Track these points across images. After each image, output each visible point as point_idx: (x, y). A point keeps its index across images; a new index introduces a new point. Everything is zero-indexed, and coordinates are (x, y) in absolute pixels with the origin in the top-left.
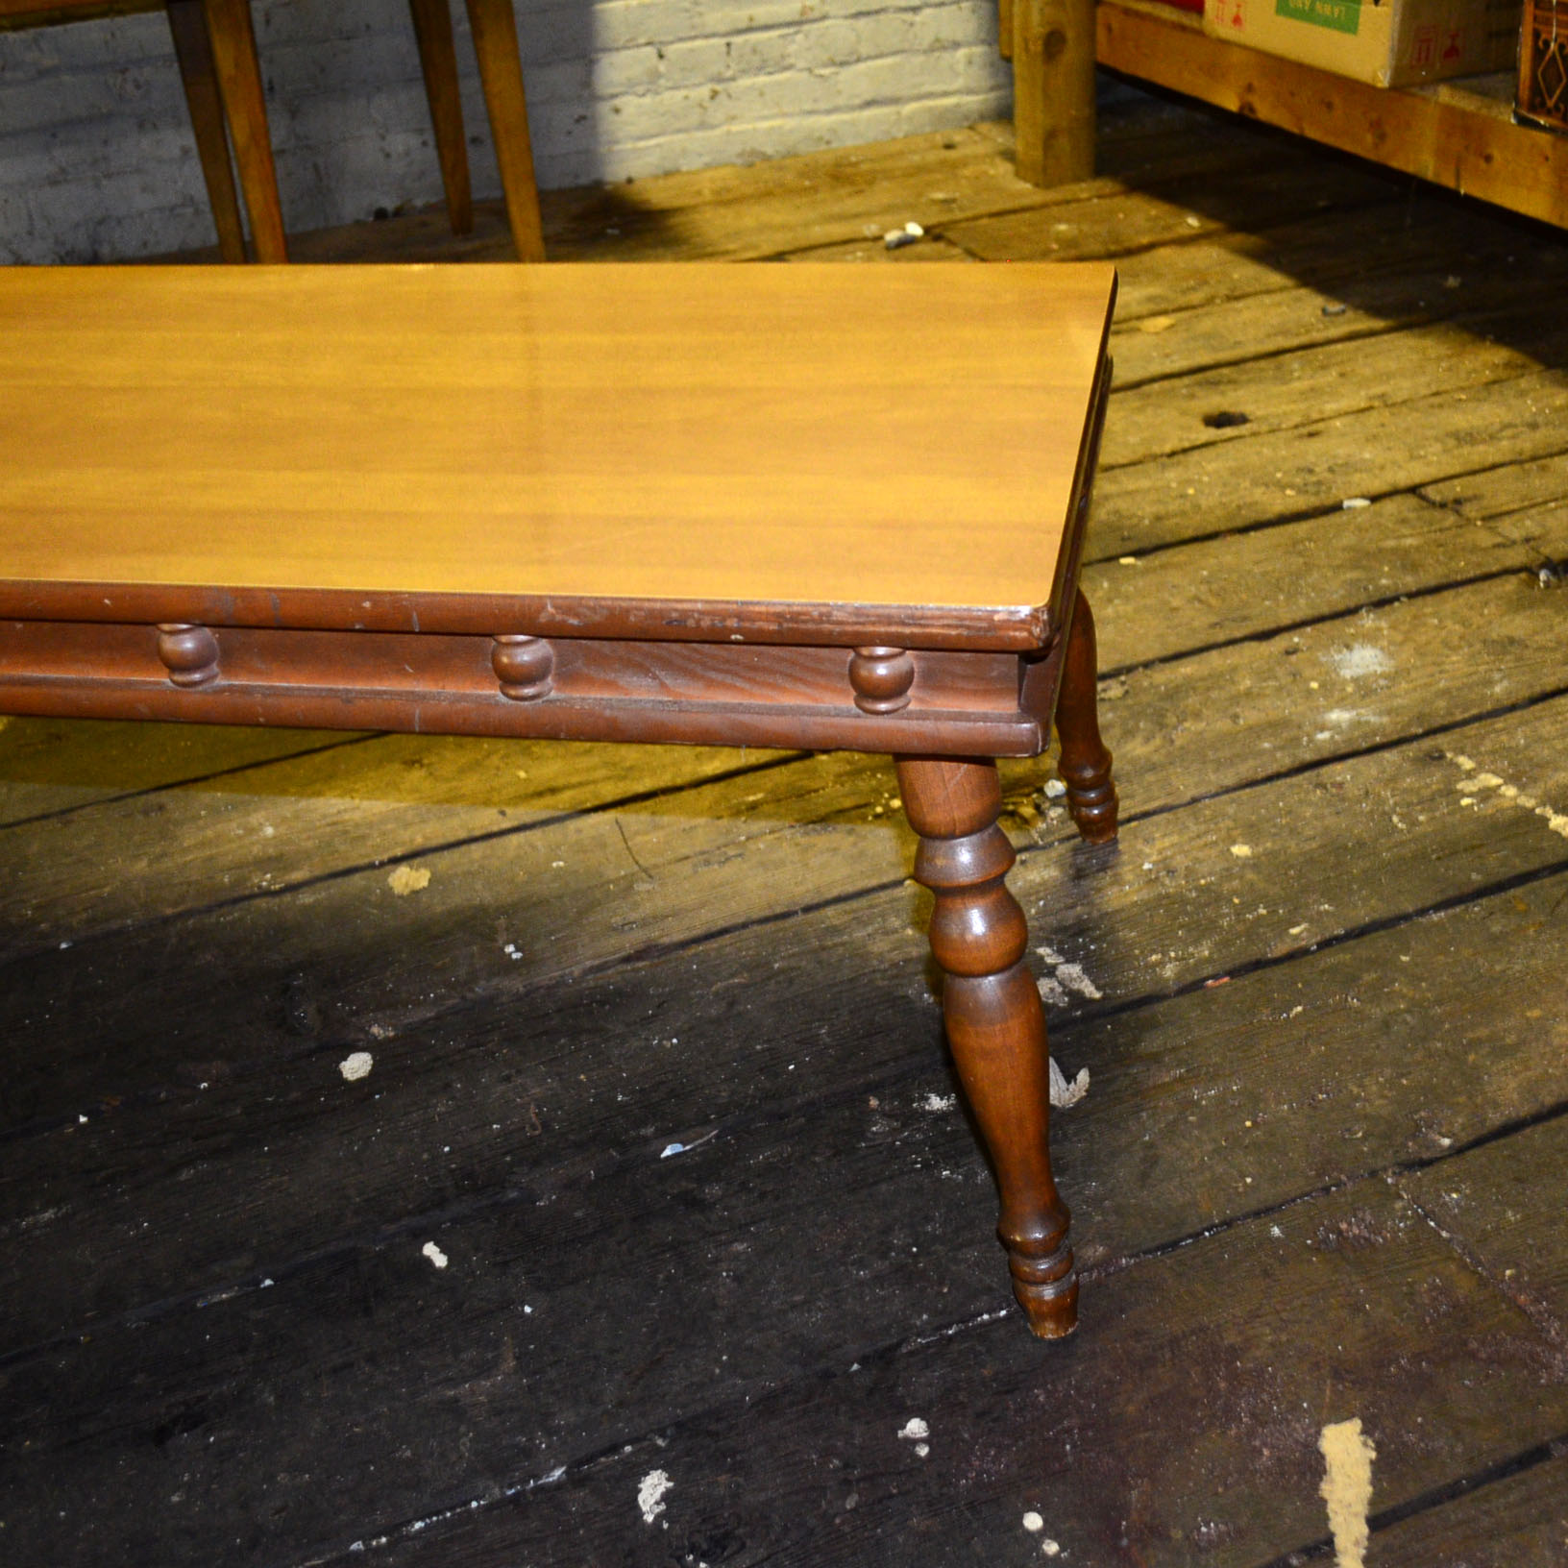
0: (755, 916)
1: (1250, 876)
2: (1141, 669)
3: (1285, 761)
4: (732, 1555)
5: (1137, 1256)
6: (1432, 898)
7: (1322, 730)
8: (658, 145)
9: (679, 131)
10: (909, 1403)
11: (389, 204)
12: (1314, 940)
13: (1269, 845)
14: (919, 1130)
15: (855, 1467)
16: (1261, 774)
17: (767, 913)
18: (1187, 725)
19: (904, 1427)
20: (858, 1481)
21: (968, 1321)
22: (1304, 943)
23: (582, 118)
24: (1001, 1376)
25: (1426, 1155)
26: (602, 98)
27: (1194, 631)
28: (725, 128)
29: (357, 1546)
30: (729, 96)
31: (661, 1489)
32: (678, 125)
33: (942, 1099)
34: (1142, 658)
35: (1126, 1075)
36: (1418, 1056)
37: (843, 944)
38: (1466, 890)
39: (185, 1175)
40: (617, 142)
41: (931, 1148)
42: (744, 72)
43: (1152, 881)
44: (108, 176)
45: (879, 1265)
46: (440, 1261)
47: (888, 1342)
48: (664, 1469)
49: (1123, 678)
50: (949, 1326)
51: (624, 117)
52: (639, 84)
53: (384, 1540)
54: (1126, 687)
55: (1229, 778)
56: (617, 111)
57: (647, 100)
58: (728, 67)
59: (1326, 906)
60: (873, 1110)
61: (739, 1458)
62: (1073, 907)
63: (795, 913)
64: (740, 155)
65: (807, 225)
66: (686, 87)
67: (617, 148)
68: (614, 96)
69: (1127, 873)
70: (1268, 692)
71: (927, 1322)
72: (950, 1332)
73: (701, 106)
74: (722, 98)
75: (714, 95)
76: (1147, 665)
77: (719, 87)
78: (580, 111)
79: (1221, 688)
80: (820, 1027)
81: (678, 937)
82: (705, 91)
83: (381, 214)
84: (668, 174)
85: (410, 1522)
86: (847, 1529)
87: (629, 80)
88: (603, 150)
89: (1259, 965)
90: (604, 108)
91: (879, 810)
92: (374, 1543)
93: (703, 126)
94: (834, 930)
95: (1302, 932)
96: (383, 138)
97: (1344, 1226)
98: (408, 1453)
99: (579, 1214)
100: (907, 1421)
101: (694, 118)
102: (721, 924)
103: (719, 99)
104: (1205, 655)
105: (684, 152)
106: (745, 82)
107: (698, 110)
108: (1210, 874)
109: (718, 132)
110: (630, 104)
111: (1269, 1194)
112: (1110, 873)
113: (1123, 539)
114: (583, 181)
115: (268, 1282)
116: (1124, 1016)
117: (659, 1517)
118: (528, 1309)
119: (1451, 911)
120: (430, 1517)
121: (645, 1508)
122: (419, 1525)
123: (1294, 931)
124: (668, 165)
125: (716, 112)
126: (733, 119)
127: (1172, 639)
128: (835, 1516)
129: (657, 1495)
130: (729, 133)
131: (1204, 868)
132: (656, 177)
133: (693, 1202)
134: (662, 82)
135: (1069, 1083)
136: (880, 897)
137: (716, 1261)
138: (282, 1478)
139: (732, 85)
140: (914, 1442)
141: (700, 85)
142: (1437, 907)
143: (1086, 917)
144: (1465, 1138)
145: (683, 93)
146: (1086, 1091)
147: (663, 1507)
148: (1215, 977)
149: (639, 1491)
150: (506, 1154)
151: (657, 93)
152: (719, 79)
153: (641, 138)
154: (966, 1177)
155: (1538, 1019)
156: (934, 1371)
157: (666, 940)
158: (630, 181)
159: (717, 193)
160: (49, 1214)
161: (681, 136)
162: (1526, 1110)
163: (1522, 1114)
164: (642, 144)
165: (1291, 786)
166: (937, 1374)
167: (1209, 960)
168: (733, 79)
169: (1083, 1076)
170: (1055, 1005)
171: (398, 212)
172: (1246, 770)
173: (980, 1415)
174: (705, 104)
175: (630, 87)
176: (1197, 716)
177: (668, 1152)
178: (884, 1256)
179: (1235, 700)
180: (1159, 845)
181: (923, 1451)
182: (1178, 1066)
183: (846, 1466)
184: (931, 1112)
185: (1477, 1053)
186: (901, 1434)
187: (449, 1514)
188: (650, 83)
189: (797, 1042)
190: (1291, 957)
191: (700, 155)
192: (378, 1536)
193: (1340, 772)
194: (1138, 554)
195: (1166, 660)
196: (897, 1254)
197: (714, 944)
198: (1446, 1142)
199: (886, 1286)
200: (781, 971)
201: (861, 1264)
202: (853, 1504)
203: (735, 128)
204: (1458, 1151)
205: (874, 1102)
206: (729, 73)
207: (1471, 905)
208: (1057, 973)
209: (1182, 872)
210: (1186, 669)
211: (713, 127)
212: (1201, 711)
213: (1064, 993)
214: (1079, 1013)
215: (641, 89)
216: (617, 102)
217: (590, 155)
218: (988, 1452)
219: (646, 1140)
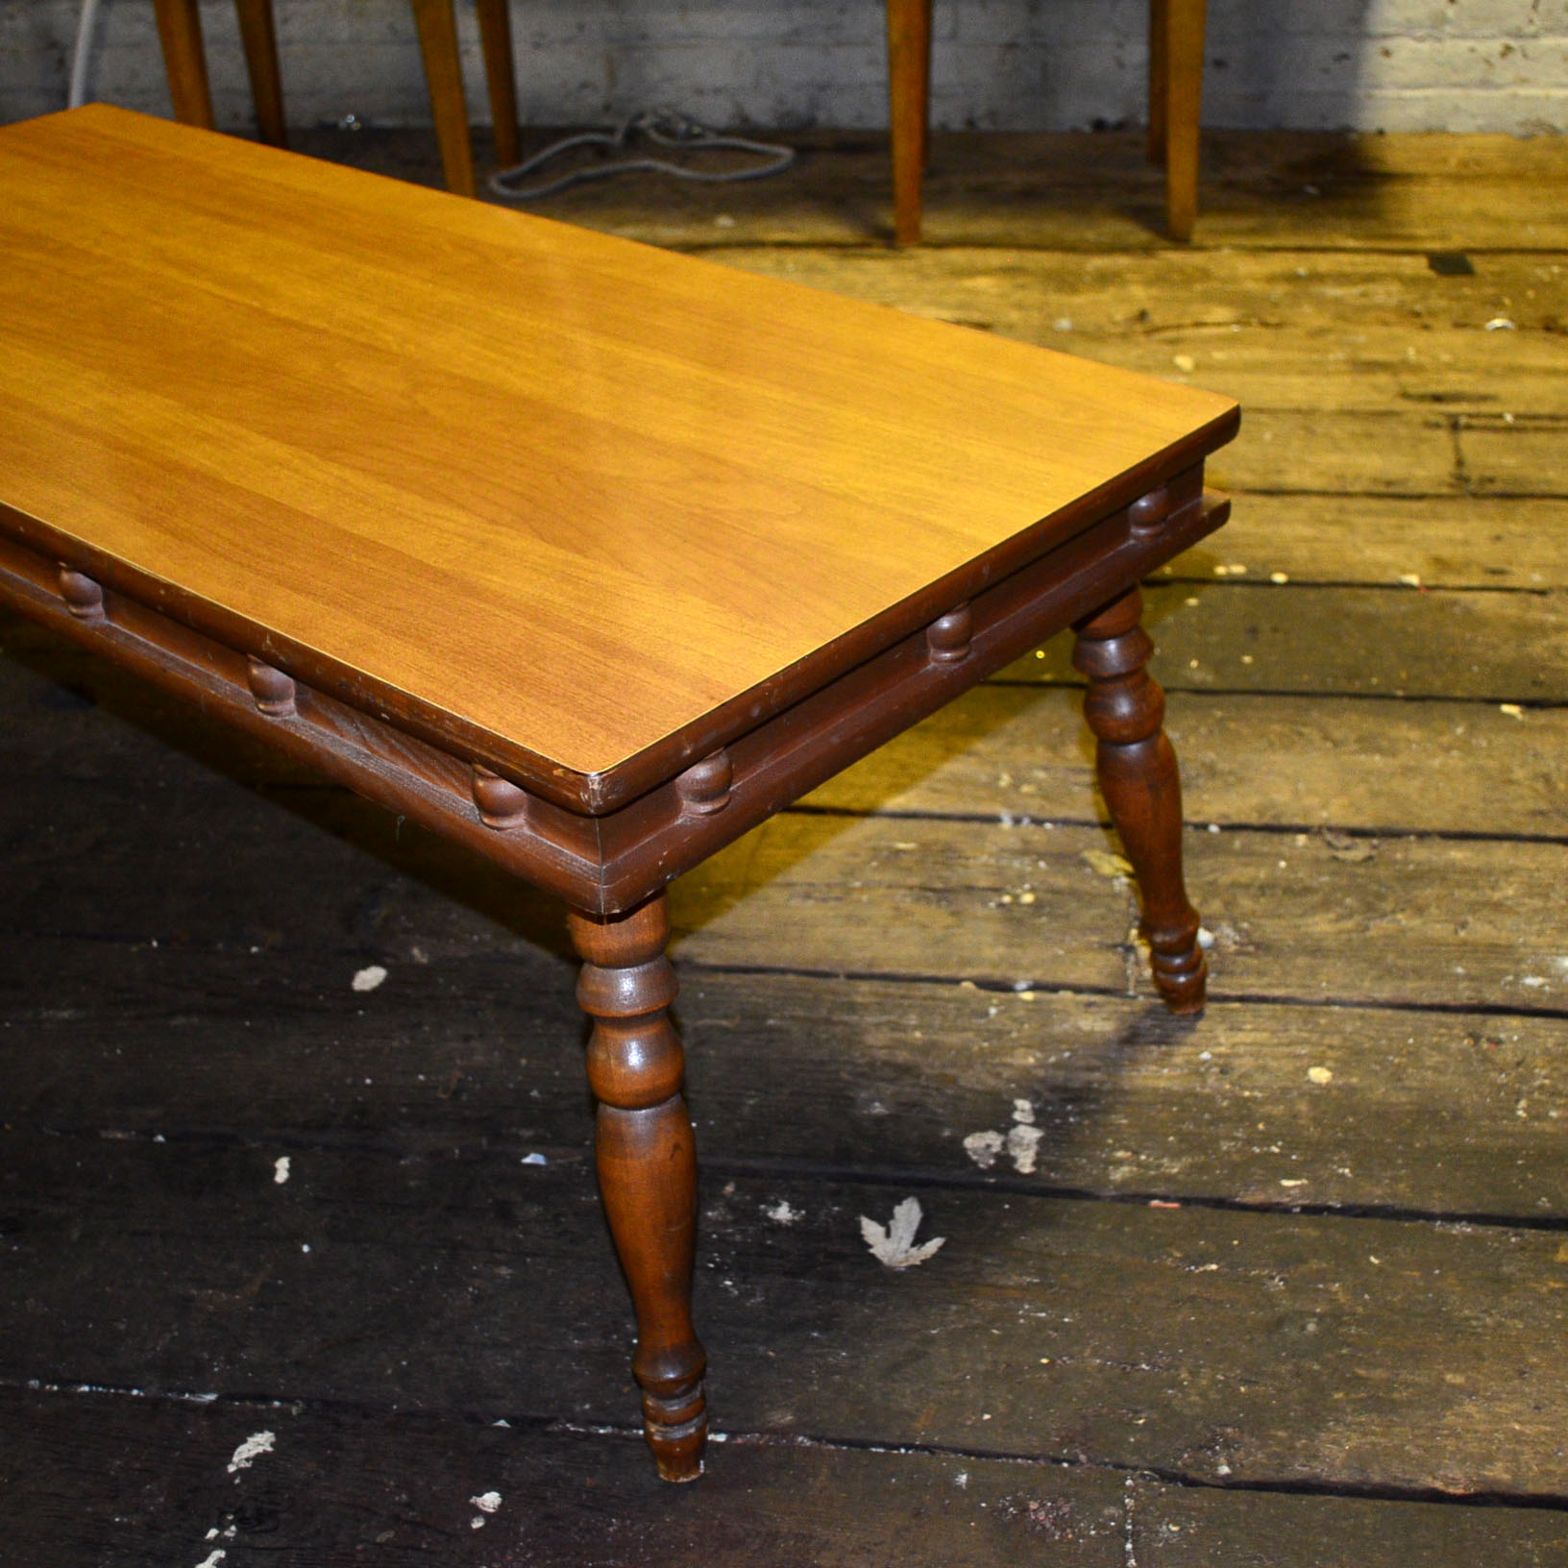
0: (795, 966)
1: (1303, 1107)
2: (1412, 838)
3: (1465, 994)
4: (261, 1531)
5: (819, 1440)
6: (1470, 1205)
7: (1539, 972)
8: (1427, 99)
9: (1455, 85)
10: (505, 1475)
11: (1112, 115)
12: (1300, 1202)
13: (1354, 1080)
14: (743, 1232)
15: (413, 1510)
16: (1425, 1000)
17: (810, 968)
18: (1400, 916)
19: (480, 1495)
20: (406, 1522)
21: (625, 1429)
22: (1286, 1200)
23: (1345, 56)
24: (598, 1491)
25: (1192, 1474)
26: (1369, 36)
27: (1507, 812)
28: (1510, 91)
29: (34, 1383)
30: (1525, 56)
31: (260, 1449)
32: (1455, 78)
33: (790, 1211)
34: (1422, 826)
35: (976, 1262)
36: (1283, 1369)
37: (846, 1024)
38: (1522, 1213)
39: (179, 1021)
40: (1378, 86)
41: (738, 1254)
42: (1550, 30)
43: (1198, 1071)
44: (839, 44)
45: (596, 1342)
46: (282, 1176)
47: (543, 1415)
48: (276, 1436)
49: (1375, 841)
50: (603, 1425)
51: (1393, 61)
52: (1421, 27)
53: (55, 1388)
54: (1374, 853)
55: (1385, 993)
56: (1387, 53)
57: (1425, 47)
58: (1531, 21)
59: (1347, 1171)
60: (723, 1196)
61: (337, 1454)
62: (1091, 1069)
63: (836, 976)
64: (1522, 124)
65: (1524, 223)
66: (1474, 38)
67: (1377, 92)
68: (1385, 36)
69: (1181, 1055)
70: (1523, 910)
71: (585, 1412)
72: (602, 1431)
73: (1487, 62)
74: (1517, 57)
75: (1507, 50)
76: (1422, 835)
77: (1512, 43)
78: (1342, 48)
79: (1475, 888)
80: (751, 1097)
81: (712, 961)
82: (1496, 46)
83: (1099, 125)
84: (1430, 132)
85: (81, 1383)
86: (360, 1557)
87: (1409, 20)
88: (1361, 93)
89: (1220, 1204)
90: (1373, 49)
91: (1007, 899)
92: (48, 1387)
93: (1485, 83)
94: (852, 1008)
95: (1295, 1187)
96: (1120, 46)
97: (1033, 1505)
98: (122, 1327)
99: (412, 1184)
100: (488, 1491)
101: (1476, 74)
102: (761, 962)
103: (1511, 56)
104: (1494, 844)
105: (1457, 109)
106: (1548, 41)
107: (1485, 66)
108: (1261, 1089)
109: (1502, 93)
110: (1404, 48)
111: (995, 1441)
112: (1164, 1048)
113: (1535, 683)
114: (1330, 125)
115: (160, 1138)
116: (1033, 1200)
117: (240, 1471)
118: (306, 1249)
119: (1481, 1230)
120: (98, 1385)
121: (235, 1459)
122: (86, 1389)
123: (1286, 1183)
124: (1434, 122)
125: (1505, 72)
126: (1523, 81)
127: (1472, 815)
128: (362, 1541)
129: (253, 1453)
130: (1515, 96)
131: (1261, 1079)
132: (1414, 134)
133: (505, 1213)
134: (1448, 29)
135: (913, 1245)
136: (920, 990)
137: (475, 1275)
138: (30, 1302)
139: (1530, 45)
140: (477, 1511)
141: (1493, 37)
142: (1473, 1219)
143: (1096, 1085)
144: (1247, 1475)
145: (1470, 43)
146: (922, 1261)
147: (248, 1465)
148: (1165, 1198)
149: (244, 1441)
150: (404, 1105)
151: (1439, 40)
152: (1518, 35)
153: (1406, 87)
154: (741, 1295)
155: (1453, 1386)
156: (549, 1459)
157: (701, 960)
158: (1381, 133)
159: (1465, 164)
160: (66, 1014)
161: (1456, 92)
162: (1343, 1476)
163: (1333, 1479)
164: (1408, 93)
165: (1441, 1025)
166: (550, 1462)
167: (1170, 1179)
168: (1535, 36)
169: (933, 1245)
170: (975, 1163)
171: (1121, 126)
172: (1410, 989)
173: (549, 1517)
174: (1493, 60)
175: (1409, 29)
176: (1420, 910)
177: (528, 1160)
178: (606, 1336)
179: (1475, 907)
180: (1241, 1037)
181: (477, 1524)
182: (1036, 1275)
183: (408, 1505)
184: (770, 1220)
185: (1347, 1394)
186: (474, 1500)
187: (112, 1391)
188: (1433, 27)
189: (720, 1103)
190: (1264, 1209)
191: (1474, 116)
192: (53, 1383)
193: (1511, 1028)
194: (1529, 705)
195: (1447, 836)
196: (619, 1339)
197: (734, 979)
198: (1225, 1470)
199: (583, 1363)
200: (771, 1030)
201: (581, 1333)
202: (384, 1540)
203: (1523, 91)
204: (1230, 1484)
205: (730, 1189)
206: (1532, 29)
207: (1511, 1231)
208: (1013, 1132)
209: (1235, 1076)
210: (1459, 854)
211: (1498, 87)
212: (1428, 906)
213: (997, 1156)
214: (992, 1180)
215: (1419, 33)
216: (1389, 44)
217: (1345, 97)
218: (526, 1553)
219: (518, 1139)
